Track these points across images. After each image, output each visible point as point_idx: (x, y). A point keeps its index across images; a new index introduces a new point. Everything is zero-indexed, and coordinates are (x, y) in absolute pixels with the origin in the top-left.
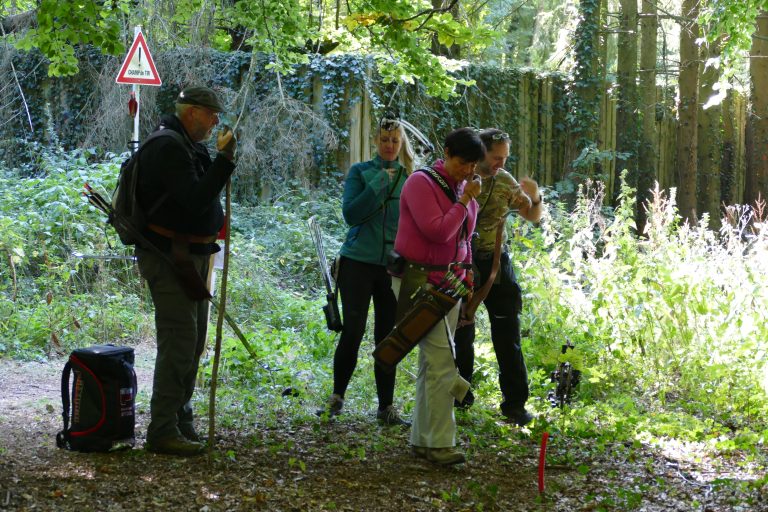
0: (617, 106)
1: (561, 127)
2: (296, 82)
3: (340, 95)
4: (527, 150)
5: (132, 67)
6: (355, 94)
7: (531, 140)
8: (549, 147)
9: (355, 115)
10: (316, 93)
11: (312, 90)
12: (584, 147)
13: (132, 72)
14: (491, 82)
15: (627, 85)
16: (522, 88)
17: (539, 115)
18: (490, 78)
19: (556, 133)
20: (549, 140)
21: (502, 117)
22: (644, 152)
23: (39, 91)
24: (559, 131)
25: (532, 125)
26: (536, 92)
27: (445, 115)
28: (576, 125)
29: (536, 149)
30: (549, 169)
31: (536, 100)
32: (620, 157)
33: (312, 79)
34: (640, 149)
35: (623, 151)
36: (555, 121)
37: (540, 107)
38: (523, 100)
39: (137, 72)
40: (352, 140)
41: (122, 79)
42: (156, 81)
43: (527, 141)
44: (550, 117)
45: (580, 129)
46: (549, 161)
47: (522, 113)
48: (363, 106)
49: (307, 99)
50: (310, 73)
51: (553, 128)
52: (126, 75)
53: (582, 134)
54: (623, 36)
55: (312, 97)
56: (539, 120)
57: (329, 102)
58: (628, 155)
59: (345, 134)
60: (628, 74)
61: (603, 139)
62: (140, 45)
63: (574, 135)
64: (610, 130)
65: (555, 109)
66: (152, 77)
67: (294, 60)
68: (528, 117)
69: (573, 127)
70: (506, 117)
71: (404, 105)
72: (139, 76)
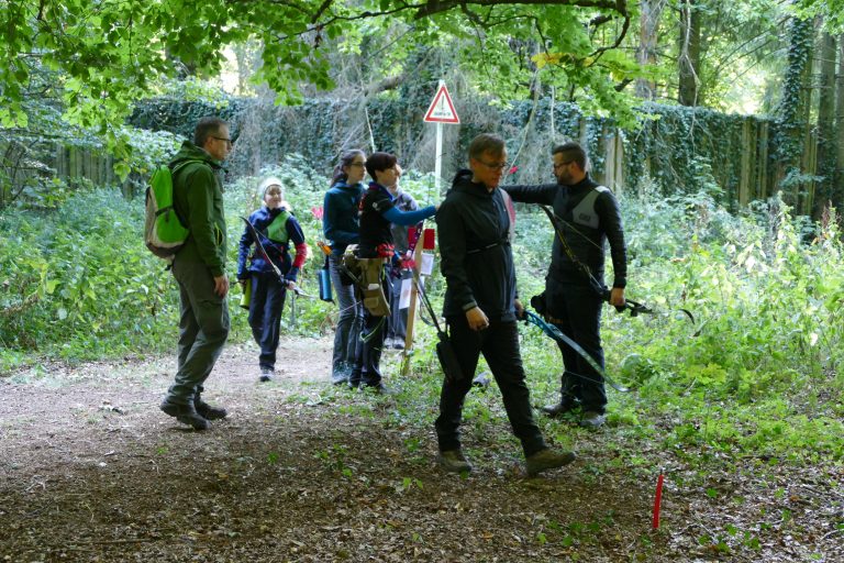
0: (818, 142)
1: (774, 156)
2: (568, 122)
3: (599, 132)
4: (747, 174)
5: (436, 110)
6: (610, 131)
7: (751, 166)
8: (765, 171)
9: (610, 147)
10: (582, 130)
11: (579, 128)
12: (790, 171)
13: (436, 114)
14: (721, 123)
15: (826, 127)
16: (744, 128)
17: (758, 148)
18: (719, 121)
19: (771, 161)
20: (765, 167)
21: (728, 150)
22: (838, 175)
23: (392, 129)
24: (773, 160)
25: (752, 155)
26: (755, 131)
27: (683, 147)
28: (785, 156)
29: (755, 173)
30: (765, 187)
31: (755, 138)
32: (817, 179)
33: (579, 120)
34: (834, 174)
35: (821, 175)
36: (769, 152)
37: (758, 142)
38: (745, 137)
39: (440, 114)
40: (607, 164)
41: (428, 118)
42: (456, 120)
43: (748, 167)
44: (766, 149)
45: (787, 158)
46: (764, 182)
47: (744, 147)
48: (616, 140)
49: (575, 134)
50: (577, 115)
51: (768, 157)
52: (432, 116)
53: (789, 162)
54: (823, 91)
55: (579, 133)
56: (758, 152)
57: (590, 136)
58: (823, 178)
59: (602, 160)
60: (826, 119)
61: (805, 166)
62: (443, 93)
63: (783, 163)
64: (812, 159)
65: (770, 144)
66: (452, 117)
67: (509, 98)
68: (749, 150)
69: (782, 157)
70: (731, 150)
71: (648, 139)
72: (442, 117)
